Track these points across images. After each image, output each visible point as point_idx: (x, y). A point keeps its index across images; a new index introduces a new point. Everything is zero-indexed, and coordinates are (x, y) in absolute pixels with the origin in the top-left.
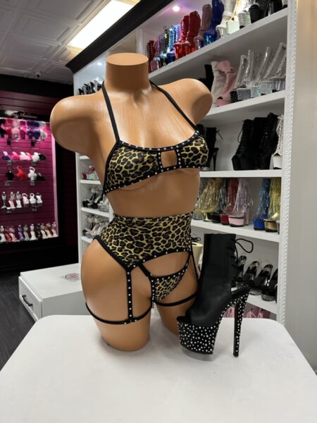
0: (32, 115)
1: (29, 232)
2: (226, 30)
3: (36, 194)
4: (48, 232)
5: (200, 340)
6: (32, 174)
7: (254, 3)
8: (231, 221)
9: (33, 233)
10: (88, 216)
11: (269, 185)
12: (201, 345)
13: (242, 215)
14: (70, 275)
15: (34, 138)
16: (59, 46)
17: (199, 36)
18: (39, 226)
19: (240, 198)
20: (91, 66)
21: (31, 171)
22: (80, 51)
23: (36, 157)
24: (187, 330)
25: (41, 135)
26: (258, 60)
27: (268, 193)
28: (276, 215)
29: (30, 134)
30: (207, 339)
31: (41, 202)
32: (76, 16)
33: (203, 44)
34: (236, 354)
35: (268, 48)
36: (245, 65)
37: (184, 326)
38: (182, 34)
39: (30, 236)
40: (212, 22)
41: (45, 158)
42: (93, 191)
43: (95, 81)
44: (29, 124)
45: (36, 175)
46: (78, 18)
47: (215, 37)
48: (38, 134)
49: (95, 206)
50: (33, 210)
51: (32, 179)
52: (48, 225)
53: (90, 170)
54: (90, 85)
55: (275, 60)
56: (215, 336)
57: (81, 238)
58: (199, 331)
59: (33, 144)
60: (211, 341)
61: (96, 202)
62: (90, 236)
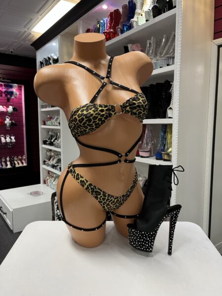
0: (8, 79)
1: (6, 162)
2: (137, 22)
3: (11, 136)
4: (20, 162)
5: (143, 242)
6: (8, 121)
7: (155, 4)
8: (141, 154)
9: (8, 163)
10: (47, 151)
11: (166, 129)
12: (143, 245)
13: (148, 150)
14: (34, 192)
15: (9, 96)
16: (25, 32)
17: (120, 26)
18: (13, 158)
19: (147, 138)
20: (48, 45)
21: (7, 119)
22: (40, 35)
23: (10, 109)
24: (134, 234)
25: (14, 93)
26: (158, 44)
27: (165, 134)
28: (170, 150)
29: (6, 93)
30: (148, 241)
31: (14, 141)
32: (37, 11)
33: (122, 32)
34: (170, 253)
35: (165, 35)
36: (150, 47)
37: (131, 231)
38: (108, 25)
39: (7, 165)
40: (128, 17)
41: (17, 110)
42: (50, 133)
43: (51, 56)
44: (5, 86)
45: (10, 122)
46: (37, 12)
47: (130, 27)
48: (12, 93)
49: (51, 144)
50: (9, 146)
51: (8, 125)
52: (20, 157)
53: (48, 118)
54: (47, 59)
55: (169, 44)
56: (154, 239)
57: (42, 166)
58: (142, 235)
59: (8, 100)
60: (151, 242)
61: (52, 141)
62: (48, 165)
